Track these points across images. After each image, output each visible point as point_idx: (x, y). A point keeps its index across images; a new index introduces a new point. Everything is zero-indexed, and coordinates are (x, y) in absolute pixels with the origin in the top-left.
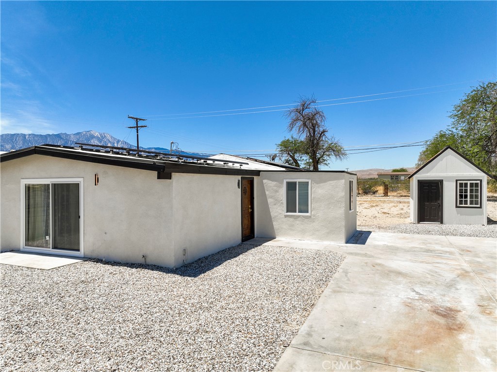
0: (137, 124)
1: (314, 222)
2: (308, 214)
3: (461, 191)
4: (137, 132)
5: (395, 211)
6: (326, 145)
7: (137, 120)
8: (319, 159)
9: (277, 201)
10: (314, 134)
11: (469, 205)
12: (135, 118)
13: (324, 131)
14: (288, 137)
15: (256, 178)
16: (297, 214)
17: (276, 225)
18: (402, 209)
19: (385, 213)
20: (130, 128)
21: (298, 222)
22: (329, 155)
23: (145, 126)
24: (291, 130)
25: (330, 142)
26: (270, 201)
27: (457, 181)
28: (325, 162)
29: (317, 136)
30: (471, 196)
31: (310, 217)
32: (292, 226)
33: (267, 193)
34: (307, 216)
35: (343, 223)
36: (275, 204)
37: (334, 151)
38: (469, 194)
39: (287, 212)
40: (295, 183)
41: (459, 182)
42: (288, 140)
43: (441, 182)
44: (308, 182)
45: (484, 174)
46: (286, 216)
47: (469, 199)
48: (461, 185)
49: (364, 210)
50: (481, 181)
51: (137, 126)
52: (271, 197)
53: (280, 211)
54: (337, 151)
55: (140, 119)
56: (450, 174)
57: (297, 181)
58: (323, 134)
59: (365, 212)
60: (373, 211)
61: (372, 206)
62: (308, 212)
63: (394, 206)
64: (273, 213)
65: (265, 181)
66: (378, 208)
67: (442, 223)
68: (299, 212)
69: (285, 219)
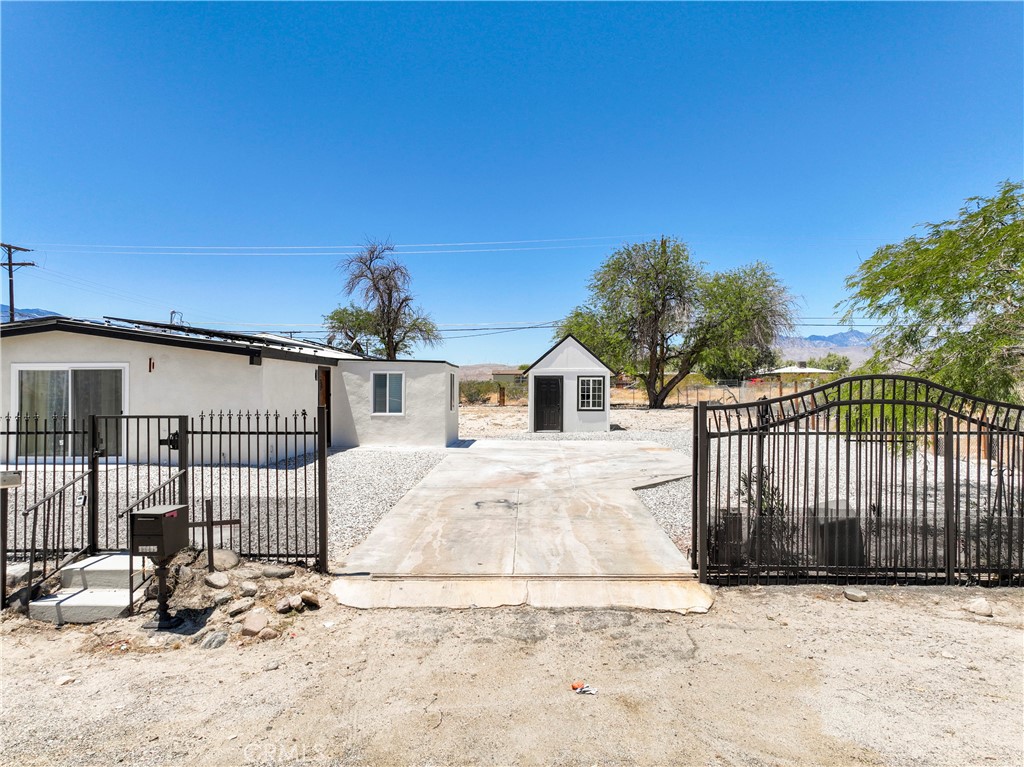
0: (10, 258)
1: (408, 423)
2: (401, 414)
3: (583, 389)
4: (11, 276)
5: (510, 422)
6: (409, 322)
7: (9, 250)
8: (397, 344)
9: (361, 399)
10: (390, 302)
11: (591, 408)
12: (5, 246)
13: (406, 299)
14: (345, 304)
15: (332, 369)
16: (387, 414)
17: (359, 429)
18: (520, 419)
19: (496, 424)
21: (388, 424)
22: (413, 338)
23: (30, 264)
24: (350, 292)
25: (415, 317)
26: (351, 398)
27: (578, 377)
28: (407, 349)
29: (395, 305)
30: (594, 396)
31: (403, 418)
32: (381, 429)
33: (347, 388)
34: (401, 416)
35: (444, 424)
36: (358, 403)
37: (421, 330)
38: (591, 394)
39: (375, 411)
40: (385, 375)
41: (581, 379)
42: (345, 310)
43: (562, 378)
44: (401, 375)
45: (607, 369)
46: (373, 418)
47: (591, 400)
48: (583, 381)
49: (468, 422)
50: (604, 377)
51: (10, 261)
52: (353, 394)
53: (365, 411)
54: (426, 331)
55: (17, 249)
56: (571, 369)
57: (388, 373)
58: (404, 304)
59: (469, 424)
60: (482, 423)
61: (480, 417)
62: (401, 411)
63: (510, 416)
65: (344, 373)
66: (487, 419)
67: (562, 431)
68: (390, 411)
69: (371, 422)
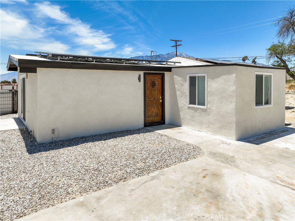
0: (176, 44)
1: (209, 115)
2: (204, 107)
4: (176, 49)
7: (176, 42)
9: (183, 94)
12: (175, 40)
15: (167, 74)
16: (196, 106)
20: (173, 47)
21: (197, 114)
23: (180, 45)
26: (178, 93)
31: (205, 111)
32: (193, 116)
33: (176, 86)
34: (204, 109)
35: (234, 119)
36: (181, 97)
39: (190, 103)
40: (195, 77)
42: (276, 45)
44: (205, 76)
46: (189, 108)
51: (176, 45)
52: (179, 90)
53: (185, 103)
55: (178, 41)
57: (197, 75)
62: (204, 105)
64: (180, 105)
65: (175, 76)
68: (198, 105)
69: (188, 111)
